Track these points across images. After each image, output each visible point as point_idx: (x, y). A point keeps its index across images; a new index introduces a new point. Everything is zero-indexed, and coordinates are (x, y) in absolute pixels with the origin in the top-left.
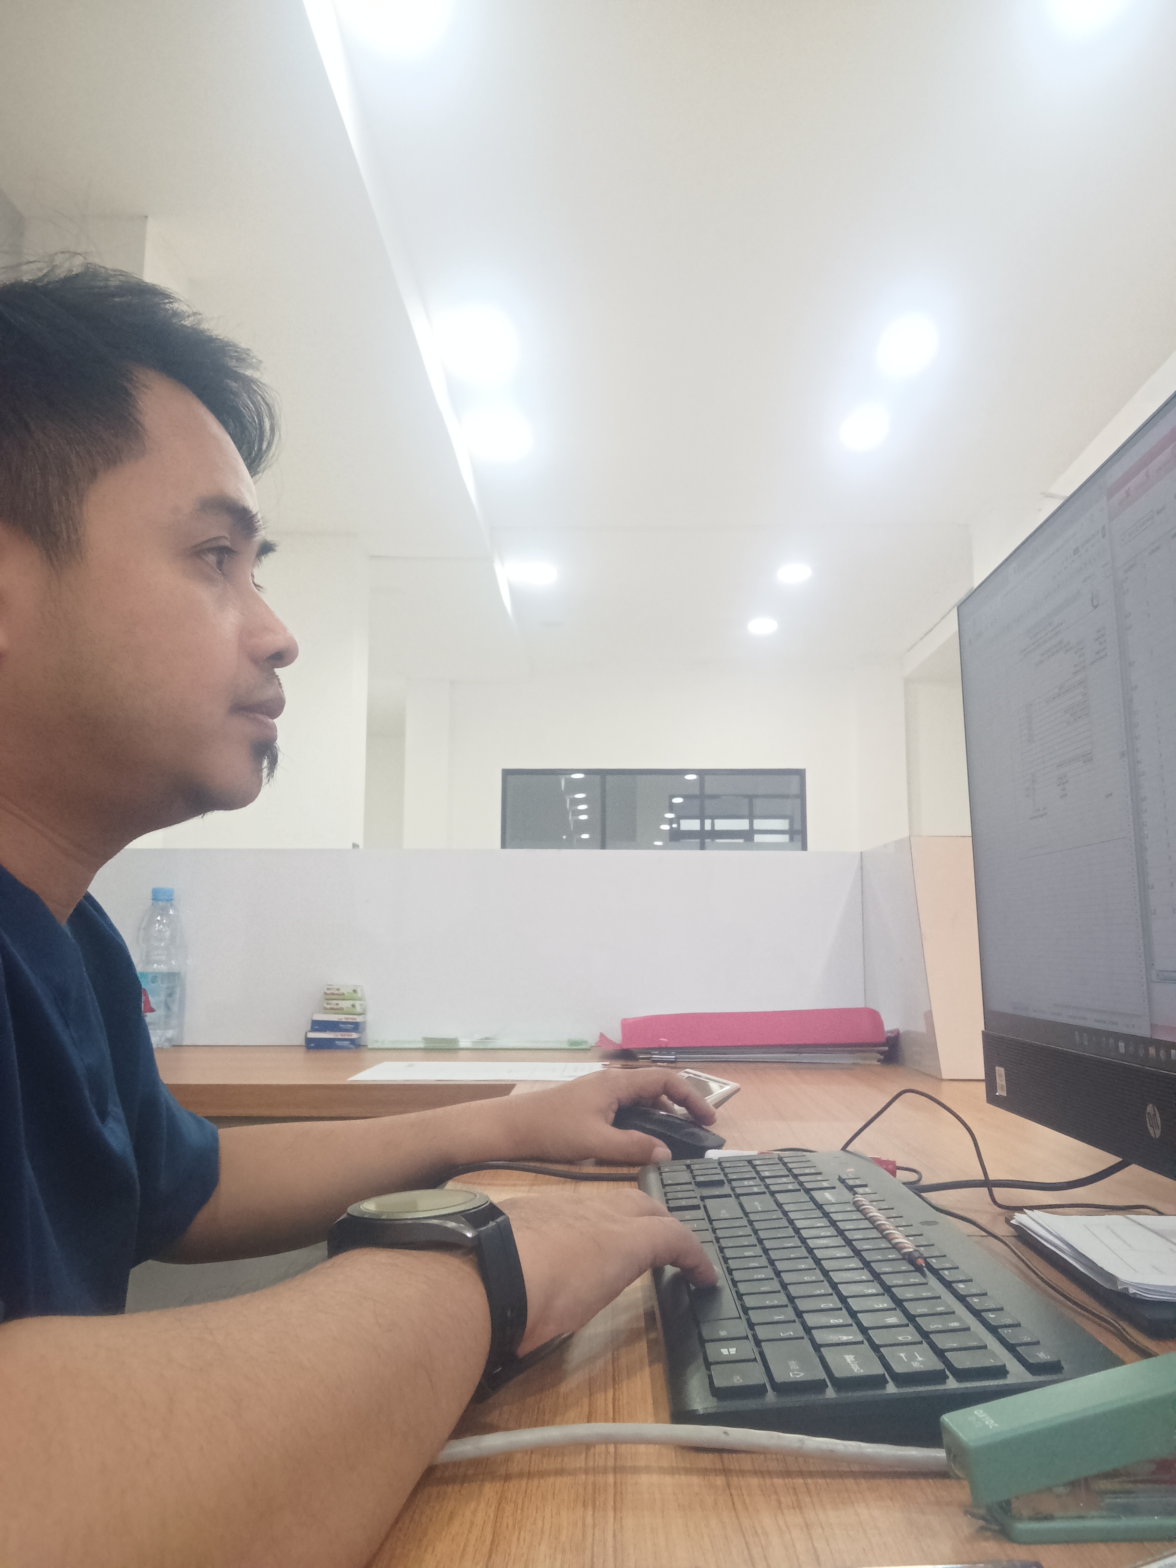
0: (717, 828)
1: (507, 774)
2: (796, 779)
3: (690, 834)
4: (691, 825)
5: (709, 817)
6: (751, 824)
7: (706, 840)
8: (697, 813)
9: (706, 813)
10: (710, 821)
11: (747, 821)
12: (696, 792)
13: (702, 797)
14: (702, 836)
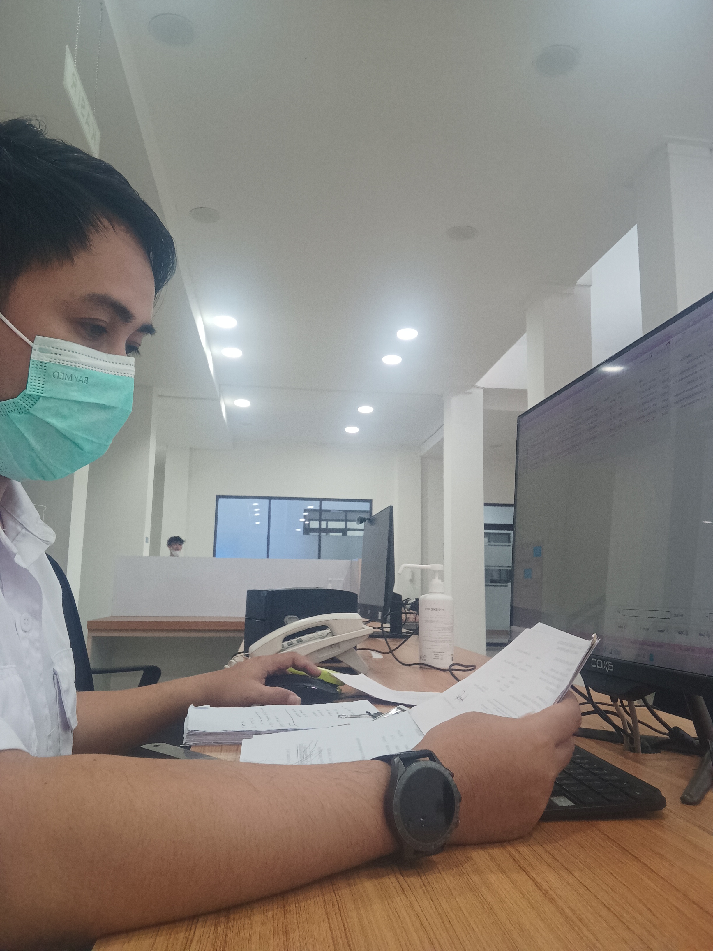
0: (329, 527)
1: (218, 497)
2: (368, 504)
3: (314, 530)
4: (315, 525)
5: (324, 520)
6: (346, 525)
7: (323, 534)
8: (318, 517)
9: (323, 518)
10: (325, 522)
11: (344, 523)
12: (318, 508)
13: (320, 511)
14: (320, 530)
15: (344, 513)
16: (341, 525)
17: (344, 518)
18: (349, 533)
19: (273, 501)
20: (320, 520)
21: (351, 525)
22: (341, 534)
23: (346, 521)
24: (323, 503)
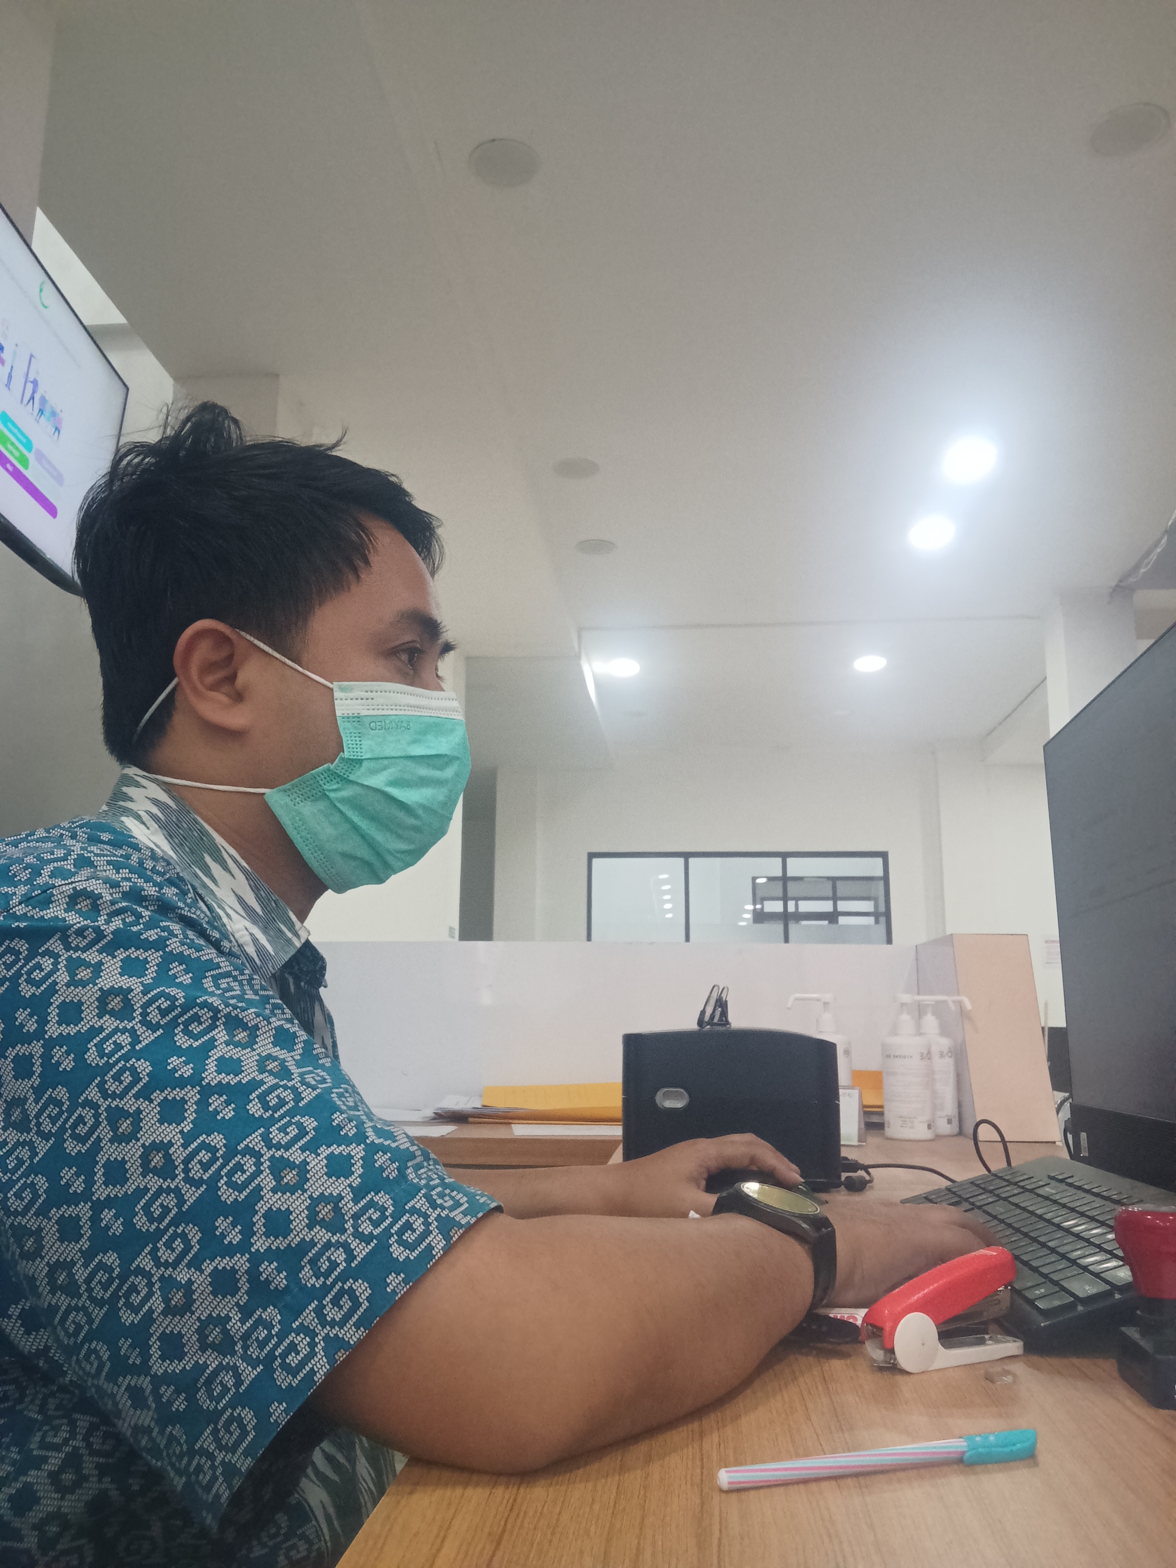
0: (803, 910)
1: (591, 856)
2: (879, 861)
3: (772, 917)
4: (774, 906)
5: (792, 899)
6: (835, 906)
7: (789, 923)
8: (781, 895)
9: (790, 895)
10: (794, 902)
11: (831, 903)
12: (779, 873)
13: (785, 879)
14: (786, 918)
15: (831, 882)
16: (826, 906)
17: (831, 895)
18: (842, 920)
19: (692, 861)
20: (785, 899)
21: (843, 906)
22: (826, 923)
23: (835, 899)
24: (790, 861)
